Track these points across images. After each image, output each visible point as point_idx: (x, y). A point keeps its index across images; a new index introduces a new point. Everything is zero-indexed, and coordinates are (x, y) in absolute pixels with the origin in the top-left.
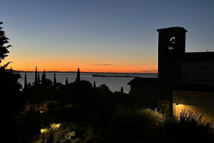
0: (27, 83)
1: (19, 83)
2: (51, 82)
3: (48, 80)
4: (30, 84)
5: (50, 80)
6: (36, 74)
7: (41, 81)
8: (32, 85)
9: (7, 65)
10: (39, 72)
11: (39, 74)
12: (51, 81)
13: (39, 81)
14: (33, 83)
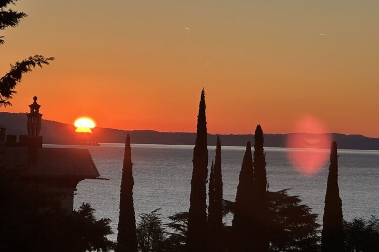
0: (138, 221)
1: (87, 209)
2: (300, 214)
3: (281, 197)
4: (152, 224)
5: (295, 199)
6: (200, 156)
7: (230, 207)
8: (169, 232)
9: (13, 84)
10: (219, 141)
11: (218, 151)
12: (304, 209)
13: (220, 207)
14: (179, 217)
